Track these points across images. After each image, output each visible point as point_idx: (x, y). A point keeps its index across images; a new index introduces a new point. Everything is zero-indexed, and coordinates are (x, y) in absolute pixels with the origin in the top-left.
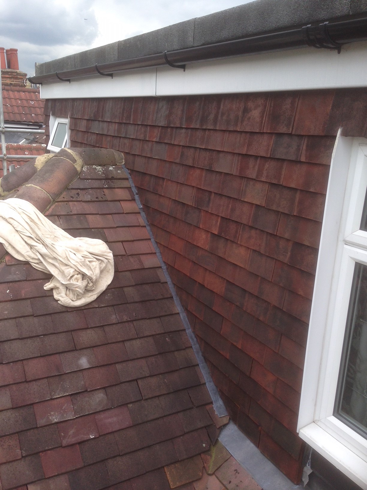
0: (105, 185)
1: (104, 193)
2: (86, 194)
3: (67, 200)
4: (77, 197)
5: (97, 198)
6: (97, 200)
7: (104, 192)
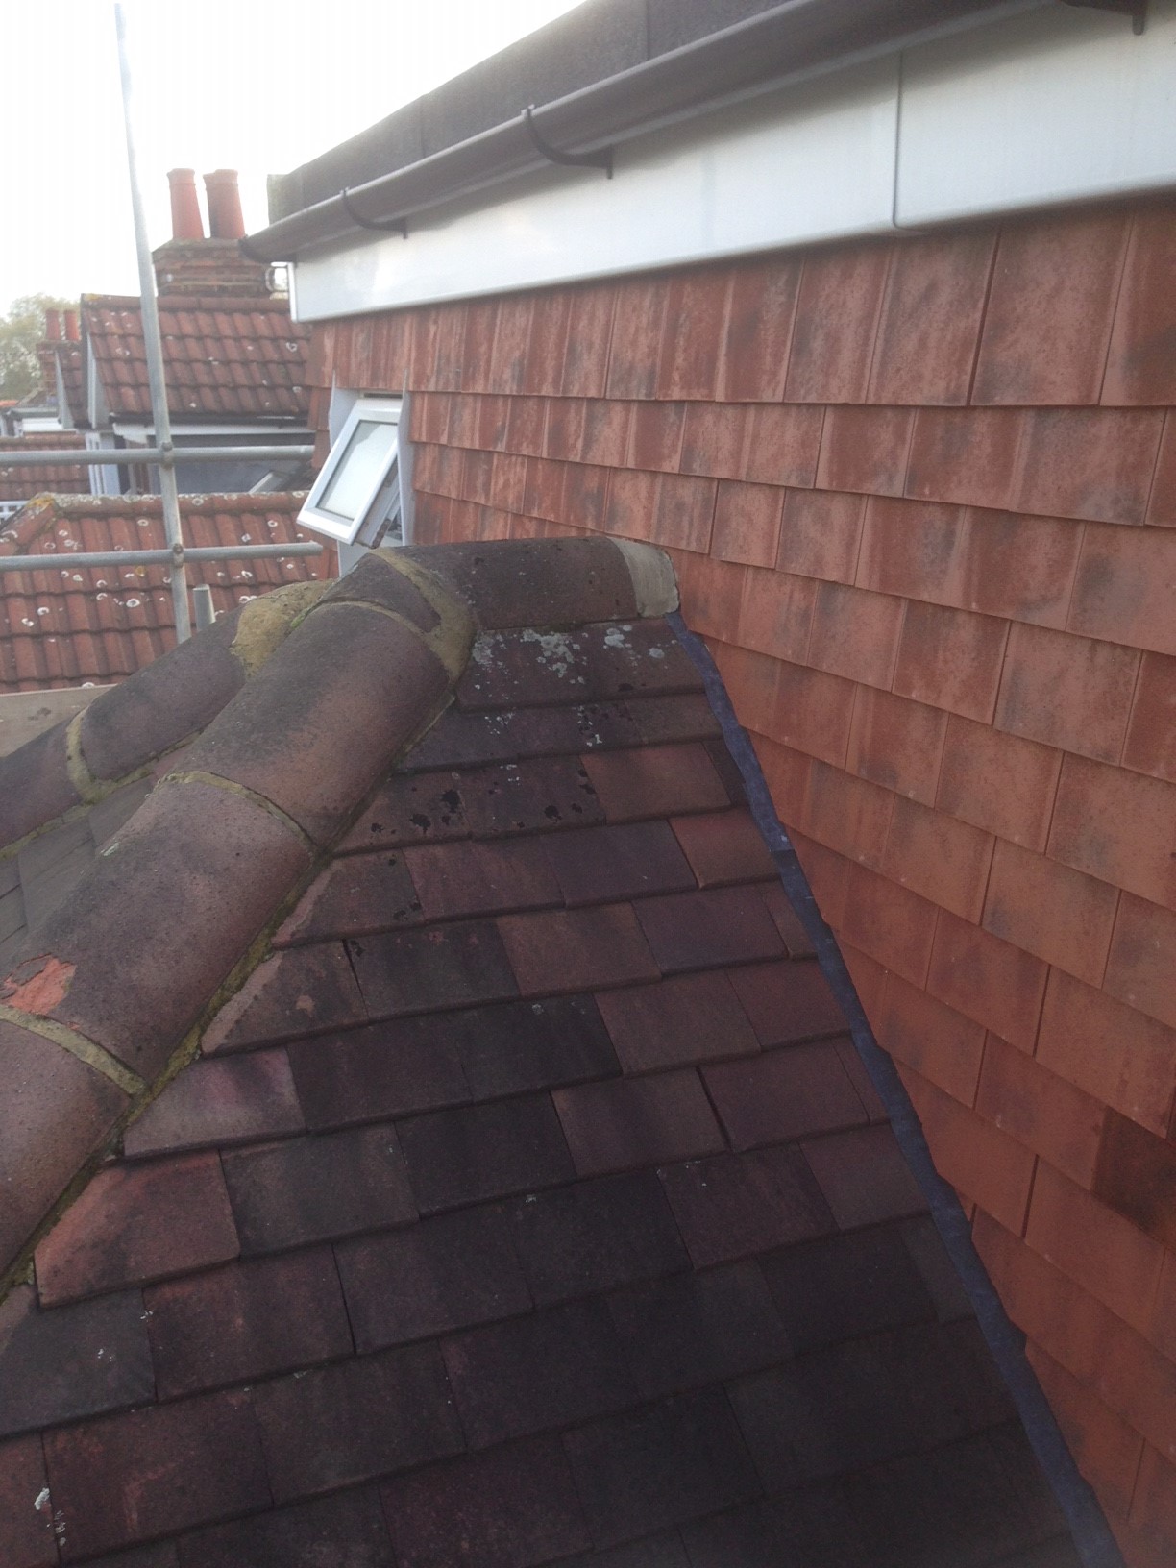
0: (587, 732)
1: (583, 780)
2: (491, 792)
3: (394, 838)
4: (446, 819)
5: (551, 811)
6: (549, 821)
7: (584, 774)
